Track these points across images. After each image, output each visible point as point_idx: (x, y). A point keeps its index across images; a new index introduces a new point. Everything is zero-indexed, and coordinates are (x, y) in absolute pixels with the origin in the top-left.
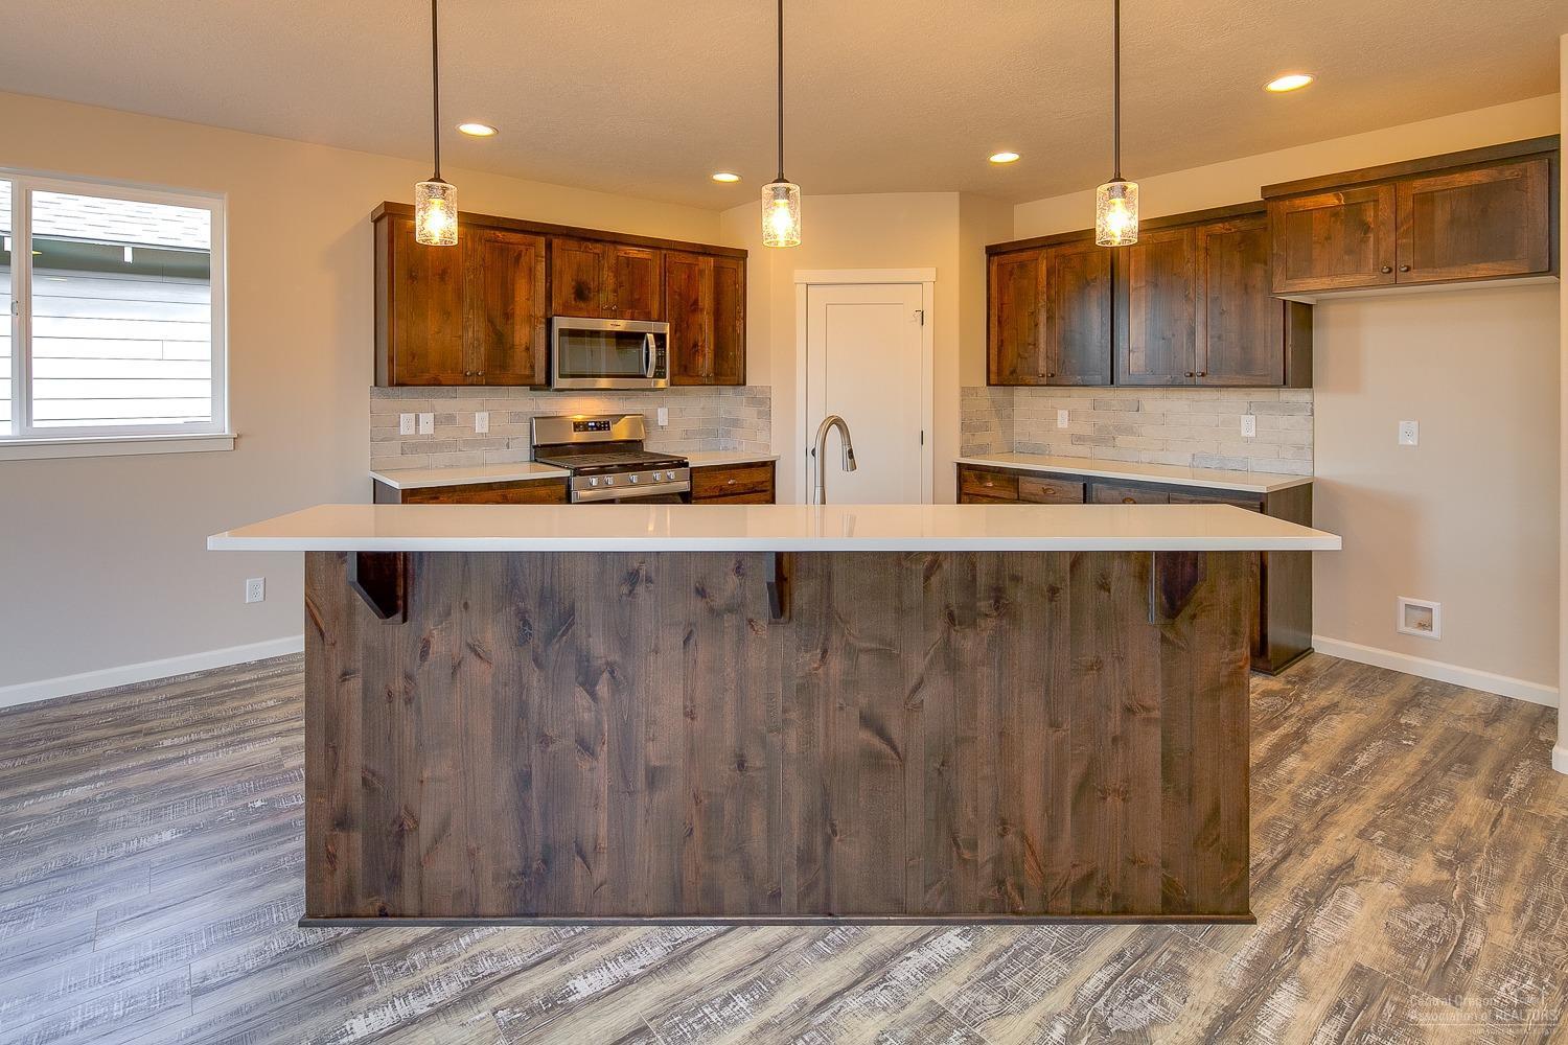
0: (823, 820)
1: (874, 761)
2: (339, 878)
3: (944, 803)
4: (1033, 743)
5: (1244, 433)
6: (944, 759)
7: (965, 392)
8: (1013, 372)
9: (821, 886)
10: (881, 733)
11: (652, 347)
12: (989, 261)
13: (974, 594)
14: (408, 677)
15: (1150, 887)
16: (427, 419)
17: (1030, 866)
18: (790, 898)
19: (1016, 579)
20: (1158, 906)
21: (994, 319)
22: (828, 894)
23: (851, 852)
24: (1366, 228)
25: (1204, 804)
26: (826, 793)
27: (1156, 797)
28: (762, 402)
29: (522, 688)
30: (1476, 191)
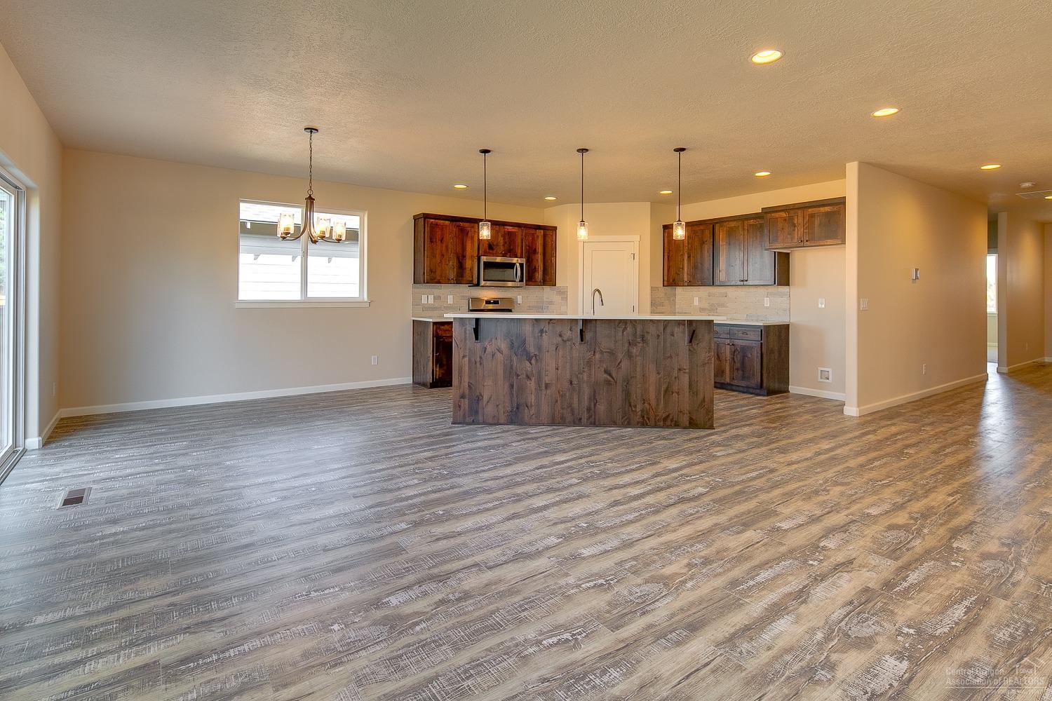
0: (594, 398)
1: (608, 383)
2: (461, 413)
3: (627, 394)
4: (653, 378)
5: (765, 305)
6: (627, 381)
7: (653, 289)
8: (674, 280)
9: (593, 417)
10: (610, 375)
11: (519, 269)
12: (664, 231)
13: (636, 337)
14: (481, 357)
15: (685, 420)
16: (431, 297)
17: (651, 413)
18: (584, 420)
19: (648, 333)
20: (688, 423)
21: (666, 257)
22: (595, 419)
23: (602, 408)
24: (794, 225)
25: (701, 397)
26: (595, 392)
27: (687, 394)
28: (563, 293)
29: (511, 361)
30: (827, 214)
